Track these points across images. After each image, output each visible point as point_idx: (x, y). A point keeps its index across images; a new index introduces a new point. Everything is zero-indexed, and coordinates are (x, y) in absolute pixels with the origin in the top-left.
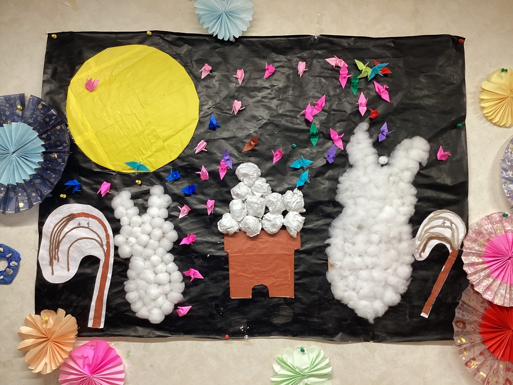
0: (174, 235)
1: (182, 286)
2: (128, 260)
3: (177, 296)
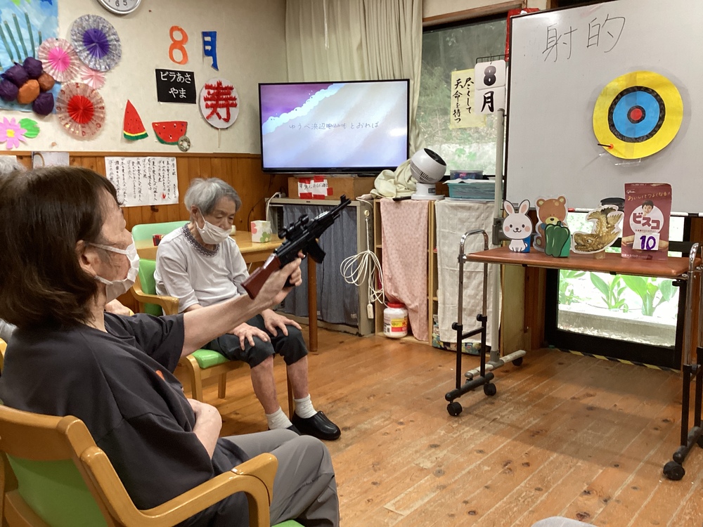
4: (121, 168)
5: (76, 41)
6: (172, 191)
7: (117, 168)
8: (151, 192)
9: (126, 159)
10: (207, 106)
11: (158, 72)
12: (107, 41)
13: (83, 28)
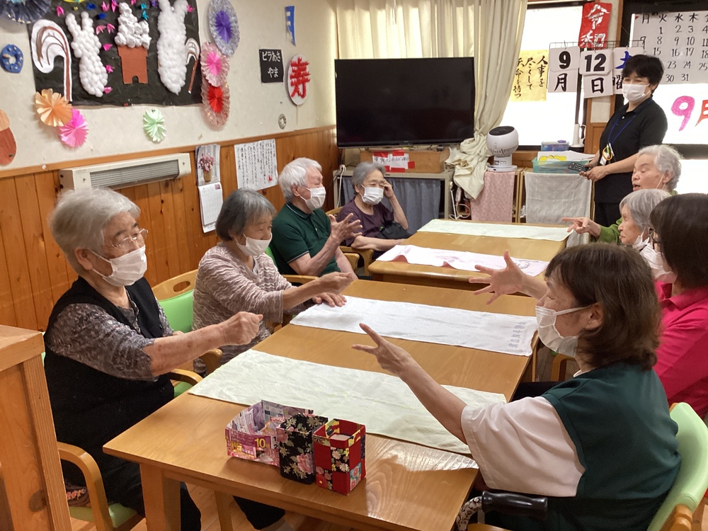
0: (99, 44)
1: (106, 75)
2: (79, 59)
3: (105, 81)
4: (244, 155)
5: (212, 26)
6: (274, 172)
7: (242, 155)
8: (262, 176)
9: (248, 145)
10: (292, 84)
11: (261, 51)
12: (230, 23)
13: (216, 11)
